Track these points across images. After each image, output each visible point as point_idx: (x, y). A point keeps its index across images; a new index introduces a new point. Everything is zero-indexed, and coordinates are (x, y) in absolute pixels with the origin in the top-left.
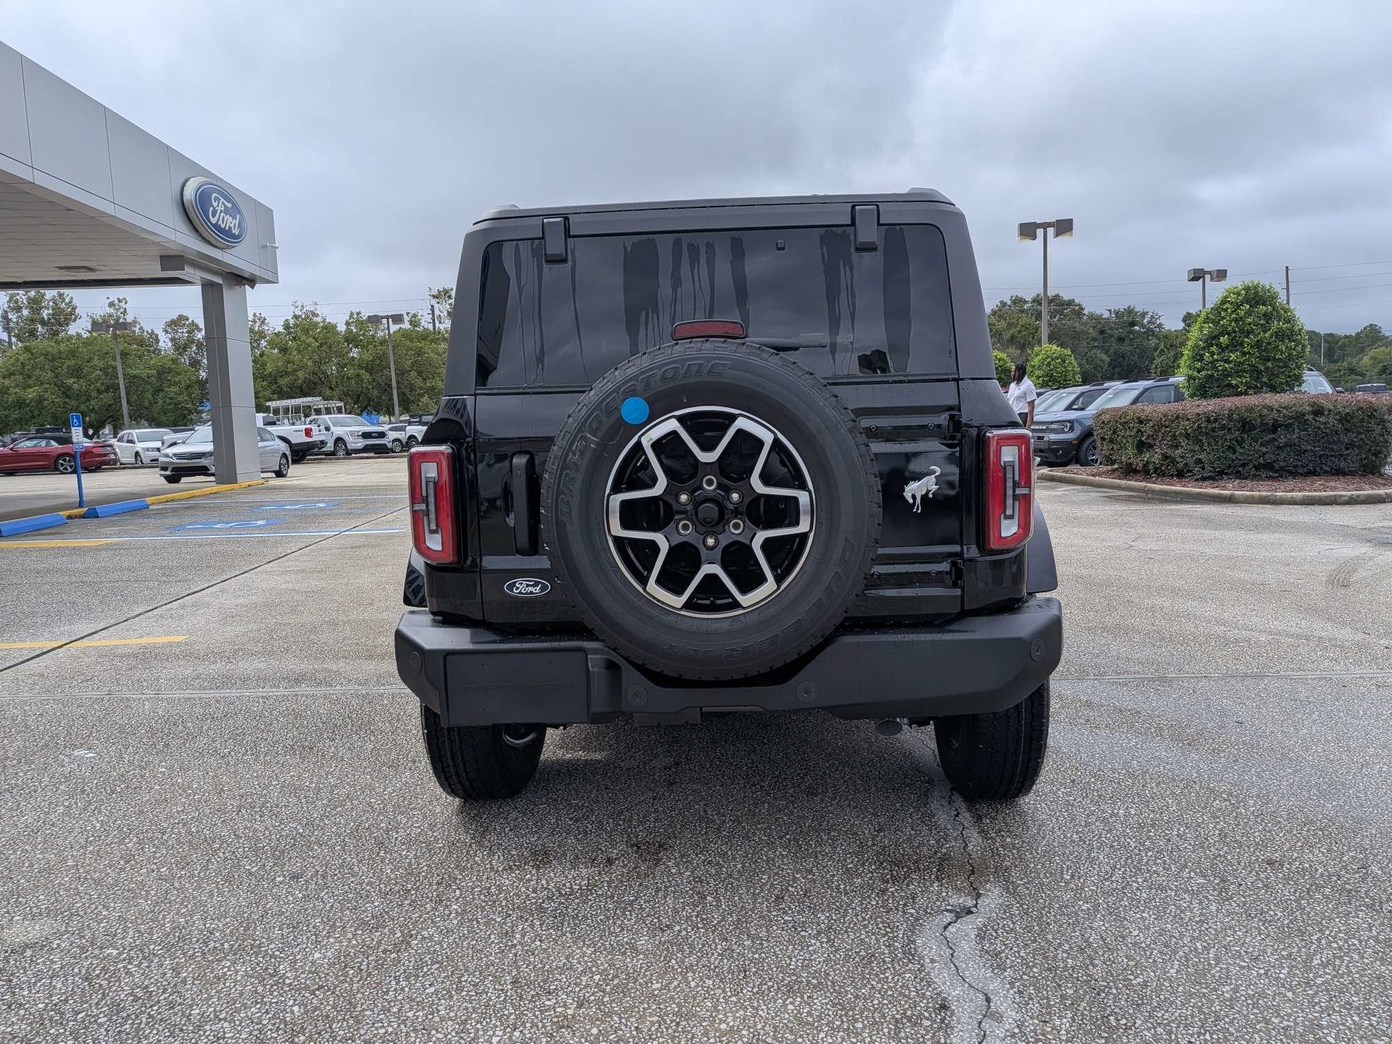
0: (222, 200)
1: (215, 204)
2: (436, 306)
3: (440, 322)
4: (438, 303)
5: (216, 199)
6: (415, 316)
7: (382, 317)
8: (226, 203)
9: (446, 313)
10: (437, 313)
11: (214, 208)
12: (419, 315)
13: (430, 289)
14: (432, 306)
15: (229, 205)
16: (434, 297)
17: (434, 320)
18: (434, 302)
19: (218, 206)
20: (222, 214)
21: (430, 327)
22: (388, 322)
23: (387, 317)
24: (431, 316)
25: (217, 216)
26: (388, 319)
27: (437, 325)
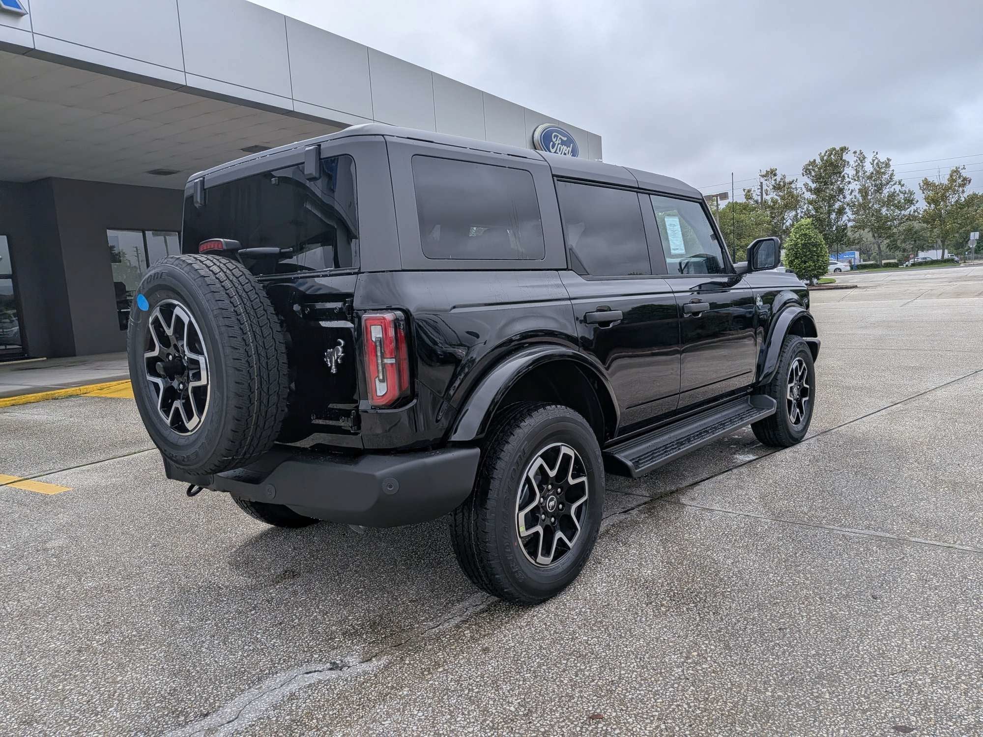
0: (560, 136)
1: (554, 140)
2: (764, 183)
3: (767, 195)
4: (766, 180)
5: (556, 136)
6: (749, 191)
7: (713, 196)
8: (563, 138)
9: (771, 187)
10: (765, 187)
11: (553, 142)
12: (752, 190)
13: (761, 171)
14: (762, 183)
15: (565, 139)
16: (763, 176)
17: (762, 193)
18: (762, 180)
19: (556, 141)
20: (560, 145)
21: (759, 198)
22: (717, 199)
23: (717, 196)
24: (760, 190)
25: (556, 147)
26: (717, 197)
27: (764, 196)
